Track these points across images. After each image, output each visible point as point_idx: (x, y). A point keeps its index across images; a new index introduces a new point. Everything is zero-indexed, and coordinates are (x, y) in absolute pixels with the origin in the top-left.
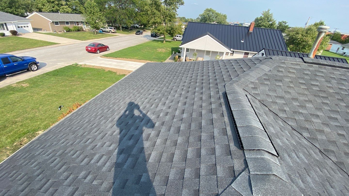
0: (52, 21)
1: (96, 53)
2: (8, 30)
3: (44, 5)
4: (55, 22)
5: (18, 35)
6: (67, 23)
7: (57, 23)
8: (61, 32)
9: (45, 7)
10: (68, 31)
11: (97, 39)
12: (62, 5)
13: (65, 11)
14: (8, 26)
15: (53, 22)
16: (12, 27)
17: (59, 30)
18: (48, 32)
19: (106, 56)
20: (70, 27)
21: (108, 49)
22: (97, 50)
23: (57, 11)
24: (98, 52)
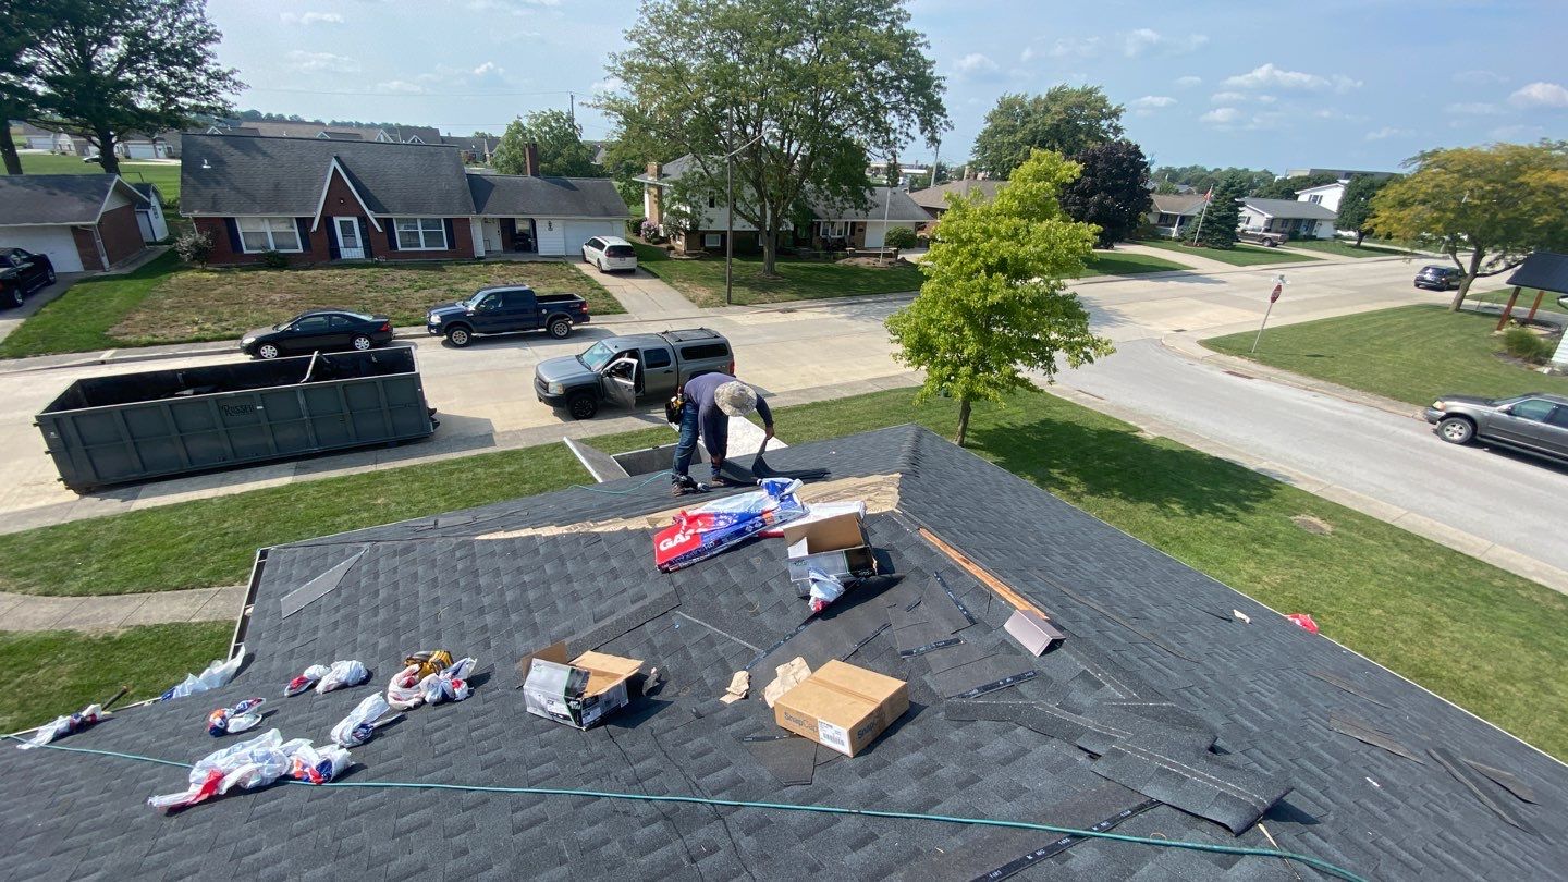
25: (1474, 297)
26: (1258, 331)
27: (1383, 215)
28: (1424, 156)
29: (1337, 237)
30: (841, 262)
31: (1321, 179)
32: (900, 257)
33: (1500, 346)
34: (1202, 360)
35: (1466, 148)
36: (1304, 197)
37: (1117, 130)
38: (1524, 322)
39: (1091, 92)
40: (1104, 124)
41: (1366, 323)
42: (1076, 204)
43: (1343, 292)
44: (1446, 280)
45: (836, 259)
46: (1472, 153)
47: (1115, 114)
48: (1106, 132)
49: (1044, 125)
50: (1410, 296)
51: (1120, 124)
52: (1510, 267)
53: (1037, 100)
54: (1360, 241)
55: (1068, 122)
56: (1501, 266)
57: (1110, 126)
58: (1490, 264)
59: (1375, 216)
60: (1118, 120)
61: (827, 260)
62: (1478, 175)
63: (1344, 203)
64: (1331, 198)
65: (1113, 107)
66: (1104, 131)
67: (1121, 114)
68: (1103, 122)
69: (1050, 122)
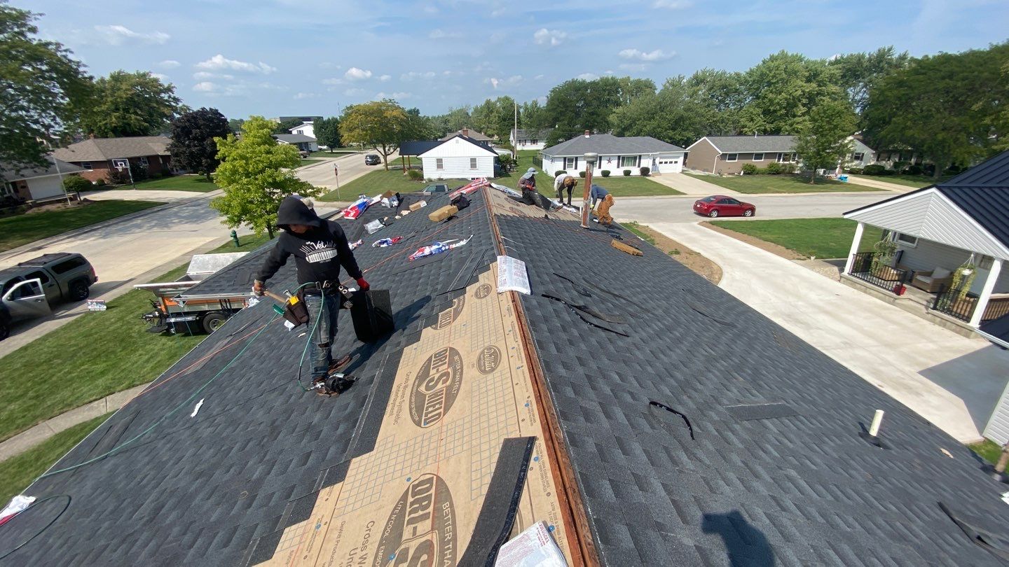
0: (721, 153)
1: (707, 216)
2: (639, 166)
3: (752, 120)
4: (730, 155)
5: (649, 176)
6: (759, 156)
7: (732, 157)
9: (751, 123)
10: (749, 174)
11: (789, 193)
12: (794, 116)
13: (794, 129)
14: (642, 161)
15: (723, 154)
16: (646, 163)
17: (731, 171)
18: (707, 173)
19: (713, 224)
20: (761, 164)
21: (749, 213)
22: (713, 210)
23: (777, 132)
24: (715, 214)
25: (391, 164)
26: (336, 190)
27: (346, 135)
28: (347, 109)
29: (321, 149)
30: (30, 212)
31: (299, 122)
32: (82, 198)
33: (409, 178)
34: (324, 206)
35: (362, 104)
36: (295, 132)
37: (176, 100)
38: (409, 169)
39: (144, 75)
40: (165, 96)
41: (364, 180)
42: (197, 146)
43: (346, 172)
44: (374, 161)
45: (24, 211)
46: (365, 106)
47: (169, 89)
48: (168, 101)
49: (121, 98)
50: (366, 170)
51: (176, 95)
52: (395, 150)
53: (102, 81)
54: (332, 150)
55: (138, 96)
56: (392, 150)
57: (170, 97)
58: (389, 150)
59: (342, 136)
60: (173, 93)
61: (13, 213)
62: (372, 114)
63: (315, 132)
64: (308, 131)
65: (166, 86)
66: (166, 101)
67: (174, 90)
68: (163, 95)
69: (125, 96)
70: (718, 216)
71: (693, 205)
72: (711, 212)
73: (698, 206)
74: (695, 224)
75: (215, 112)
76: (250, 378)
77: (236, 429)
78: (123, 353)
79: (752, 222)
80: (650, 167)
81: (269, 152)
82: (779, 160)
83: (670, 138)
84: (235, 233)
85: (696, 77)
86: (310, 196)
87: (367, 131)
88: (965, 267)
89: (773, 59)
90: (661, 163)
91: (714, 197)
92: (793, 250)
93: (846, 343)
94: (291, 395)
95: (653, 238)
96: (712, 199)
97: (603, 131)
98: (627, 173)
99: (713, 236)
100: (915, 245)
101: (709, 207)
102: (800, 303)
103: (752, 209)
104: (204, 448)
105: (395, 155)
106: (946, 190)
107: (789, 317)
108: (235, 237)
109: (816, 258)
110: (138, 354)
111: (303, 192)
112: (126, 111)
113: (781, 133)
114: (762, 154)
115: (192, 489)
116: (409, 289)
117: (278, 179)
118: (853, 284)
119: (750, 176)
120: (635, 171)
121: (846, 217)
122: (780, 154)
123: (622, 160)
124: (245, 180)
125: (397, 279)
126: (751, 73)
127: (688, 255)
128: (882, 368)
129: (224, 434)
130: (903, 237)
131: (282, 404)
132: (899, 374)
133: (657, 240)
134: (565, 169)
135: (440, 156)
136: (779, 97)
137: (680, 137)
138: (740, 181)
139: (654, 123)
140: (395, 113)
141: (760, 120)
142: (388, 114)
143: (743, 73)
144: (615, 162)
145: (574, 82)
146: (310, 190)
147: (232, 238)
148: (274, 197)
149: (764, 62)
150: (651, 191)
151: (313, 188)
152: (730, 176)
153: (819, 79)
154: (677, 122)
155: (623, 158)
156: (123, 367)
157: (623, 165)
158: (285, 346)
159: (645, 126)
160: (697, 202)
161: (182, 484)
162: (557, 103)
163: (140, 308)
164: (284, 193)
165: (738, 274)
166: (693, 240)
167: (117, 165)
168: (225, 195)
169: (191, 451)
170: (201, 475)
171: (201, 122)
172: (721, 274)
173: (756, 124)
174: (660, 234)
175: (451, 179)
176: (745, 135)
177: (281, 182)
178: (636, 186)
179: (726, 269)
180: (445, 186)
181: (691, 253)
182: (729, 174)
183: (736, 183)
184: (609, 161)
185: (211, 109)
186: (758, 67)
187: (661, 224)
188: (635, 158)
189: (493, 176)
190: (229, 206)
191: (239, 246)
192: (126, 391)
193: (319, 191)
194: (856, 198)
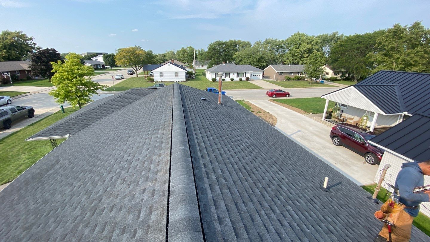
0: (277, 72)
1: (271, 97)
2: (245, 77)
3: (288, 59)
4: (280, 73)
5: (249, 81)
6: (291, 73)
7: (281, 73)
8: (282, 80)
10: (287, 80)
11: (303, 88)
12: (304, 57)
13: (304, 62)
14: (246, 75)
15: (278, 72)
16: (248, 75)
17: (281, 79)
18: (272, 80)
19: (274, 100)
20: (292, 76)
21: (287, 96)
22: (274, 95)
23: (297, 63)
24: (275, 96)
25: (139, 75)
26: (113, 86)
27: (118, 62)
28: (119, 50)
29: (107, 68)
31: (96, 55)
33: (147, 81)
36: (94, 59)
37: (34, 44)
39: (19, 33)
40: (29, 42)
41: (127, 82)
42: (44, 66)
44: (132, 73)
46: (126, 49)
47: (31, 39)
50: (128, 77)
51: (35, 42)
52: (141, 68)
54: (112, 68)
56: (139, 68)
57: (31, 42)
58: (138, 68)
59: (116, 62)
60: (33, 41)
62: (130, 52)
63: (104, 60)
64: (100, 59)
65: (29, 38)
66: (30, 44)
67: (33, 39)
68: (28, 42)
69: (9, 42)
70: (276, 97)
71: (266, 93)
72: (273, 96)
73: (268, 93)
74: (267, 100)
75: (54, 50)
76: (57, 179)
77: (46, 205)
78: (4, 166)
79: (289, 99)
80: (250, 77)
81: (78, 69)
82: (299, 74)
83: (257, 66)
84: (62, 106)
85: (266, 41)
86: (99, 89)
87: (127, 60)
88: (364, 116)
89: (295, 35)
90: (254, 76)
91: (274, 89)
92: (304, 110)
93: (323, 147)
94: (75, 187)
95: (251, 106)
96: (273, 90)
97: (230, 62)
98: (241, 80)
99: (273, 105)
100: (347, 108)
101: (272, 94)
102: (307, 132)
103: (289, 94)
104: (30, 215)
105: (141, 71)
106: (357, 87)
107: (303, 138)
108: (63, 108)
109: (312, 114)
110: (11, 166)
111: (96, 87)
112: (10, 49)
113: (299, 64)
114: (292, 72)
115: (22, 236)
116: (136, 134)
117: (83, 82)
118: (326, 124)
119: (288, 81)
120: (244, 79)
121: (322, 97)
122: (299, 73)
123: (238, 75)
124: (66, 82)
125: (132, 129)
126: (287, 40)
127: (264, 113)
128: (337, 157)
129: (40, 208)
130: (342, 105)
131: (70, 191)
132: (342, 159)
133: (252, 107)
134: (215, 77)
135: (161, 71)
136: (298, 50)
137: (261, 65)
138: (284, 83)
139: (251, 59)
140: (140, 52)
141: (291, 59)
142: (138, 52)
143: (284, 40)
144: (236, 75)
145: (218, 41)
146: (99, 86)
147: (61, 109)
148: (81, 90)
149: (292, 36)
150: (250, 87)
151: (100, 86)
152: (280, 81)
153: (312, 43)
154: (259, 59)
155: (239, 73)
156: (3, 173)
157: (239, 76)
158: (76, 163)
159: (247, 60)
160: (268, 92)
161: (17, 234)
162: (211, 50)
163: (13, 143)
164: (86, 88)
165: (283, 121)
166: (266, 107)
167: (4, 75)
168: (56, 89)
169: (24, 217)
170: (27, 229)
171: (47, 55)
172: (277, 121)
173: (289, 60)
174: (253, 105)
175: (167, 81)
176: (286, 65)
177: (85, 83)
178: (244, 85)
179: (279, 119)
180: (164, 85)
181: (265, 112)
182: (280, 80)
183: (283, 84)
184: (234, 75)
185: (51, 49)
186: (290, 38)
187: (254, 100)
188: (244, 73)
189: (185, 80)
190: (59, 94)
191: (64, 112)
192: (5, 184)
193: (103, 87)
194: (327, 90)
